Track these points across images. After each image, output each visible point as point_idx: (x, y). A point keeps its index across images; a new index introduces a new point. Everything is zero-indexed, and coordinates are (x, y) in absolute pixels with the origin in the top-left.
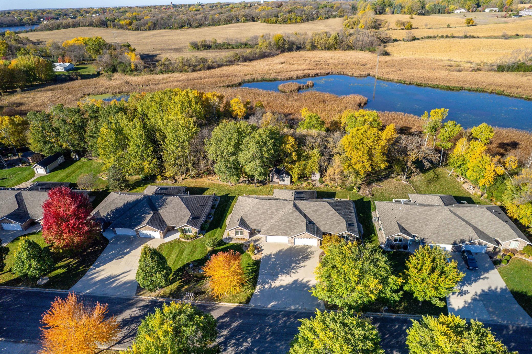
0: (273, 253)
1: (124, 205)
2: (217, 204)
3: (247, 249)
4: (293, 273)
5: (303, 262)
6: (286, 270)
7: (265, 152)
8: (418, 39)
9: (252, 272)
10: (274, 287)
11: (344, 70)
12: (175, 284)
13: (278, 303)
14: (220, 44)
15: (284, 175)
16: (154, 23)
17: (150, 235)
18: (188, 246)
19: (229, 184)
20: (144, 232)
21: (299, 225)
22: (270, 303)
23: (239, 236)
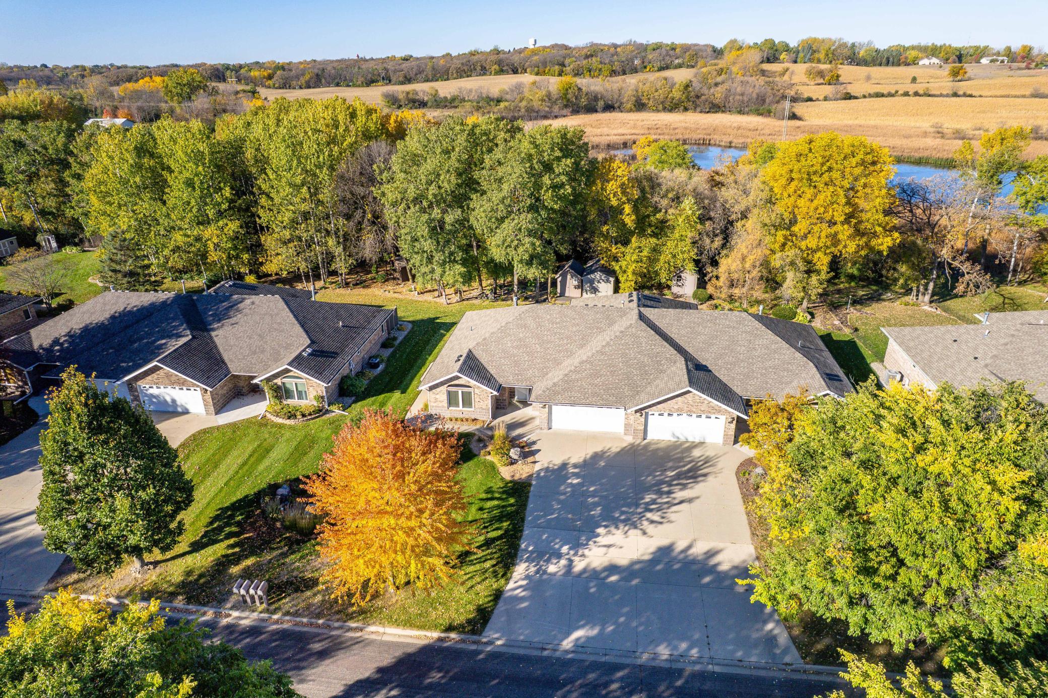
0: (573, 461)
1: (113, 317)
2: (400, 338)
3: (485, 446)
4: (652, 522)
5: (684, 487)
6: (623, 513)
7: (547, 191)
8: (856, 98)
9: (500, 519)
10: (584, 570)
11: (711, 137)
12: (210, 550)
13: (601, 633)
14: (446, 98)
15: (598, 275)
16: (317, 75)
17: (174, 401)
18: (288, 434)
19: (442, 300)
20: (154, 391)
21: (662, 372)
22: (568, 634)
23: (459, 411)
